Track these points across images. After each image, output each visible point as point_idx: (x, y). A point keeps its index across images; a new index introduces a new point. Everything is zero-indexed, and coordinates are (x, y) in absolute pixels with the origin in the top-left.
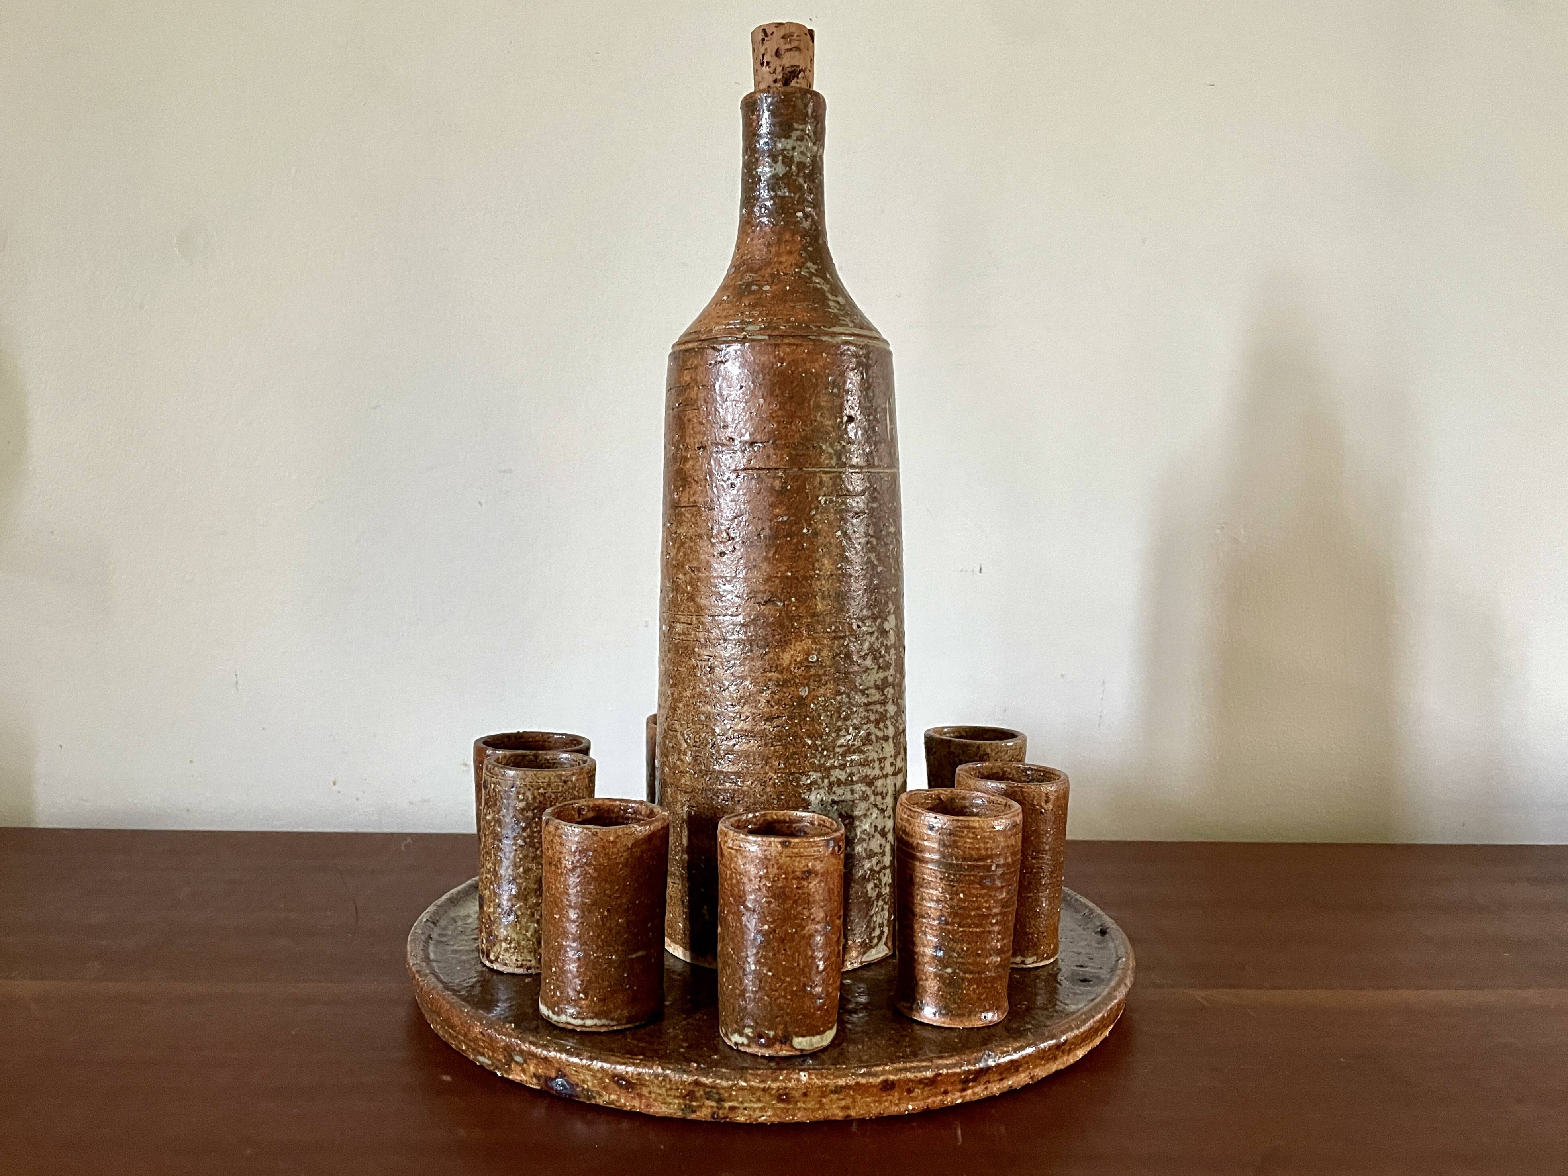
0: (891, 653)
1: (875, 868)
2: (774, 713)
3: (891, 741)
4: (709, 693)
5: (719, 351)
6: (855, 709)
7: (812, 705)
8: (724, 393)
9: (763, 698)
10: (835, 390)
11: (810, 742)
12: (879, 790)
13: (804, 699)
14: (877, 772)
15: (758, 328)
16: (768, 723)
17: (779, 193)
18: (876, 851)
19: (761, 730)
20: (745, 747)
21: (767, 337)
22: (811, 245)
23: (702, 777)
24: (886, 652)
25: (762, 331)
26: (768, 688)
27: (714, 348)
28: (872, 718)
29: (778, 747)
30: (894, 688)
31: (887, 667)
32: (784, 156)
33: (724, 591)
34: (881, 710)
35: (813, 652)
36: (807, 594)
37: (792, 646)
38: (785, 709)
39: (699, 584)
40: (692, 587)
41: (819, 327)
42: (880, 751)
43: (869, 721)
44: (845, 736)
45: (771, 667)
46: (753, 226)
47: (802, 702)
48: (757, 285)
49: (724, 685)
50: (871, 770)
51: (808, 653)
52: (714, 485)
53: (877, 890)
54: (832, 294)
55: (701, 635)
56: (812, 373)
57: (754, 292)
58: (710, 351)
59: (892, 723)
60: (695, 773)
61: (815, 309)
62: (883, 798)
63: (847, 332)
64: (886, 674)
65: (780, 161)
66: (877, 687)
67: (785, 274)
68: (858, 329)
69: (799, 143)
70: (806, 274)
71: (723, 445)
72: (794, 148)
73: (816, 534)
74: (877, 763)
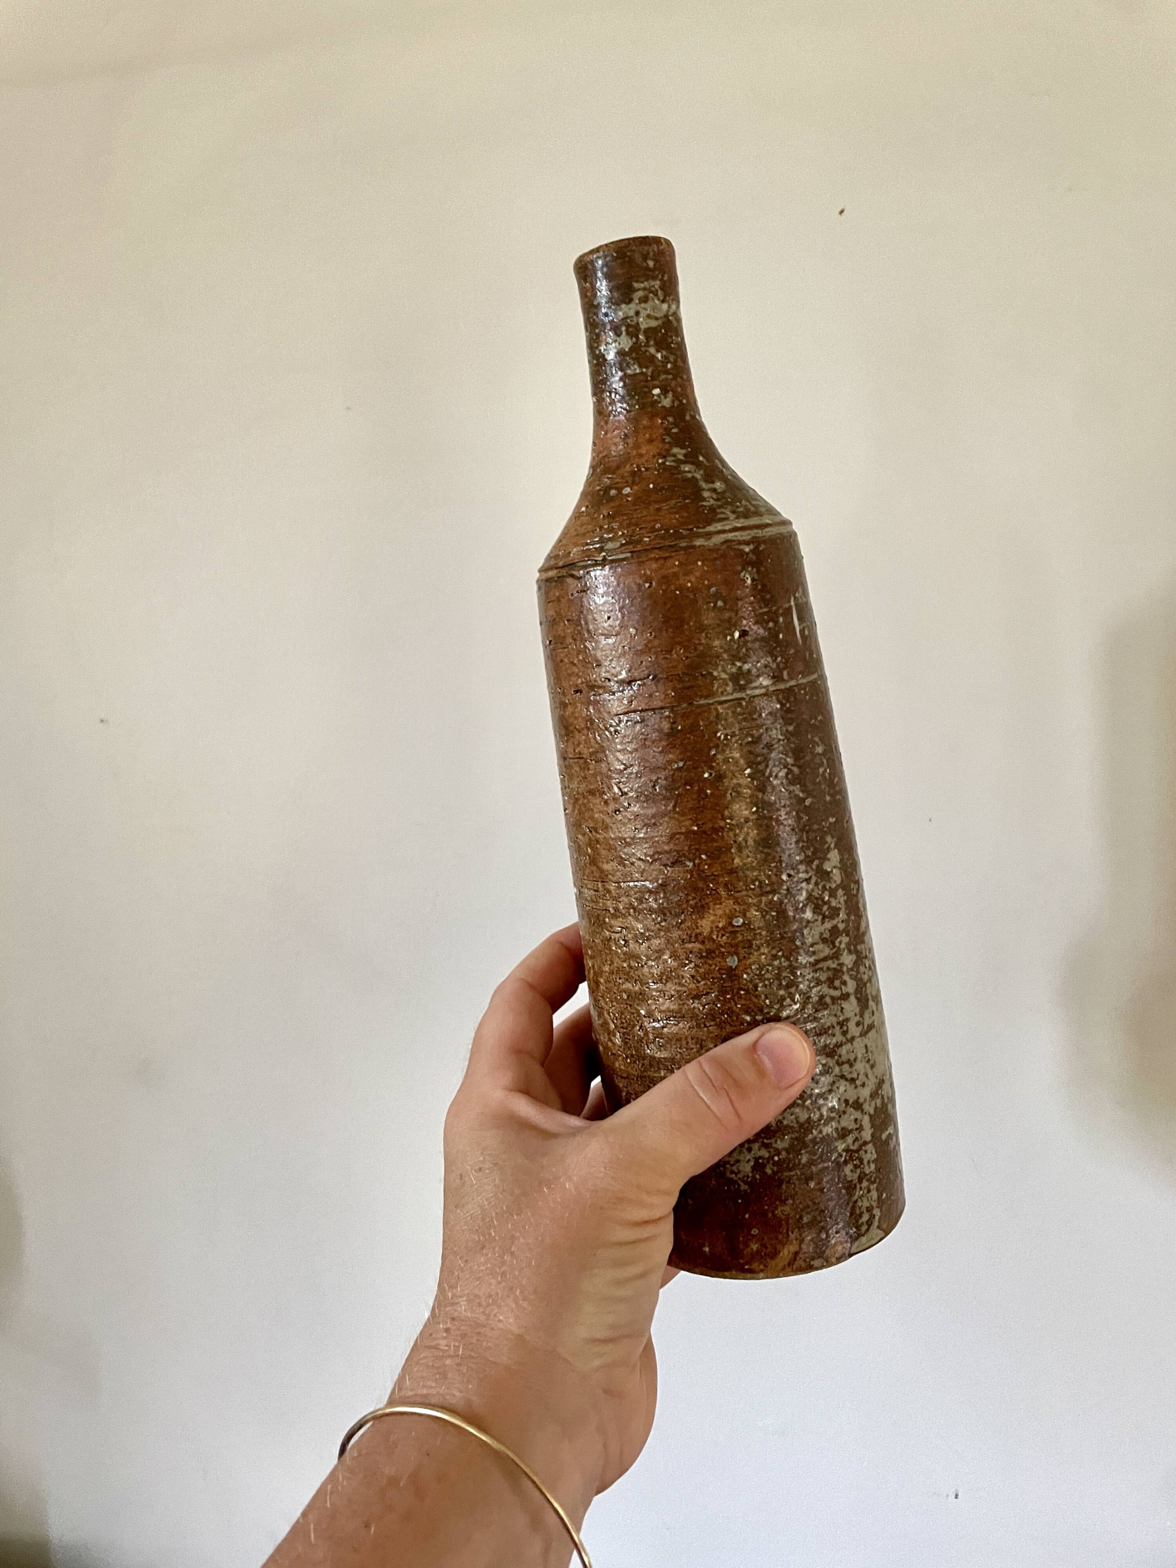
0: (839, 895)
1: (852, 1147)
2: (701, 989)
3: (852, 999)
4: (627, 969)
5: (579, 578)
6: (799, 973)
7: (745, 976)
8: (591, 627)
9: (688, 970)
10: (720, 603)
11: (748, 1018)
12: (844, 1059)
13: (735, 970)
14: (839, 1038)
15: (618, 544)
16: (697, 1001)
17: (629, 372)
18: (850, 1128)
19: (689, 1009)
20: (675, 1029)
21: (629, 555)
22: (676, 426)
23: (635, 1062)
24: (830, 896)
25: (623, 548)
26: (691, 962)
27: (572, 576)
28: (823, 977)
29: (711, 1028)
30: (847, 935)
31: (835, 912)
32: (628, 326)
33: (626, 854)
34: (834, 966)
35: (737, 914)
36: (719, 849)
37: (711, 911)
38: (713, 983)
39: (598, 846)
40: (592, 849)
41: (692, 529)
42: (839, 1013)
43: (819, 983)
44: (791, 1005)
45: (690, 937)
46: (605, 416)
47: (733, 975)
48: (615, 488)
49: (642, 960)
50: (831, 1037)
51: (731, 917)
52: (597, 734)
53: (858, 1171)
54: (706, 481)
55: (609, 903)
56: (688, 588)
57: (611, 499)
58: (569, 580)
59: (851, 977)
60: (627, 1057)
61: (686, 505)
62: (851, 1066)
63: (727, 528)
64: (835, 922)
65: (624, 333)
66: (824, 940)
67: (647, 469)
68: (742, 520)
69: (643, 305)
70: (672, 464)
71: (600, 687)
72: (637, 313)
73: (720, 777)
74: (838, 1028)
